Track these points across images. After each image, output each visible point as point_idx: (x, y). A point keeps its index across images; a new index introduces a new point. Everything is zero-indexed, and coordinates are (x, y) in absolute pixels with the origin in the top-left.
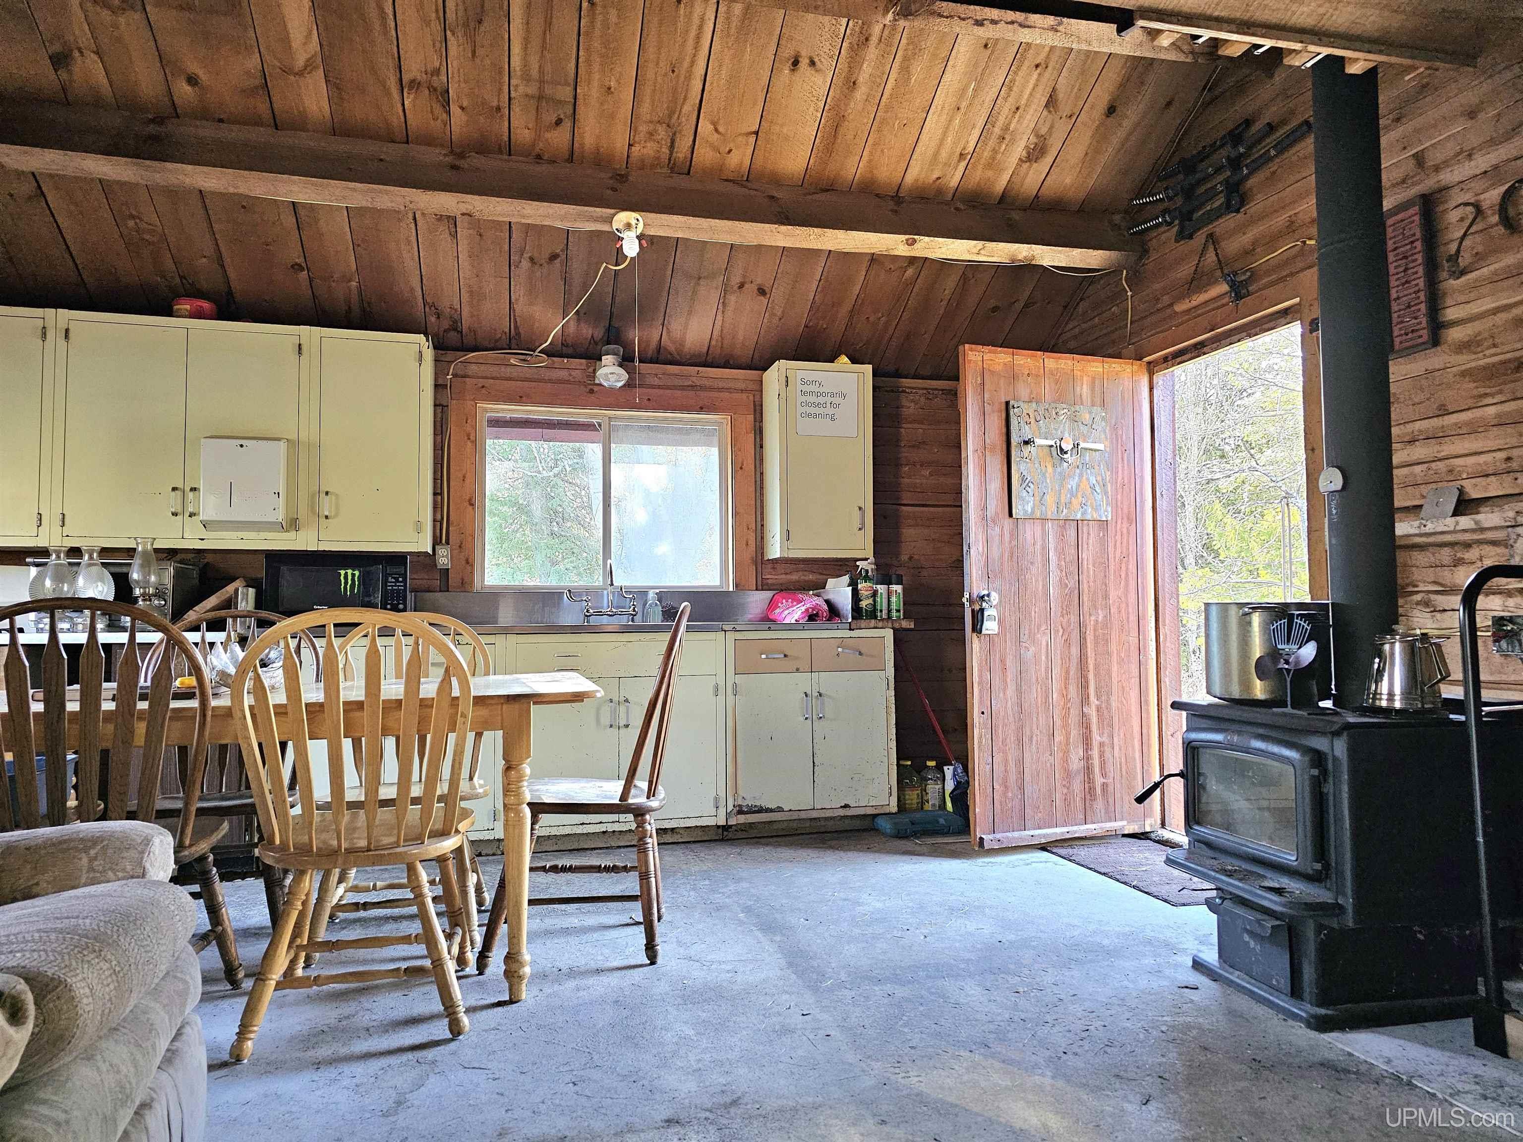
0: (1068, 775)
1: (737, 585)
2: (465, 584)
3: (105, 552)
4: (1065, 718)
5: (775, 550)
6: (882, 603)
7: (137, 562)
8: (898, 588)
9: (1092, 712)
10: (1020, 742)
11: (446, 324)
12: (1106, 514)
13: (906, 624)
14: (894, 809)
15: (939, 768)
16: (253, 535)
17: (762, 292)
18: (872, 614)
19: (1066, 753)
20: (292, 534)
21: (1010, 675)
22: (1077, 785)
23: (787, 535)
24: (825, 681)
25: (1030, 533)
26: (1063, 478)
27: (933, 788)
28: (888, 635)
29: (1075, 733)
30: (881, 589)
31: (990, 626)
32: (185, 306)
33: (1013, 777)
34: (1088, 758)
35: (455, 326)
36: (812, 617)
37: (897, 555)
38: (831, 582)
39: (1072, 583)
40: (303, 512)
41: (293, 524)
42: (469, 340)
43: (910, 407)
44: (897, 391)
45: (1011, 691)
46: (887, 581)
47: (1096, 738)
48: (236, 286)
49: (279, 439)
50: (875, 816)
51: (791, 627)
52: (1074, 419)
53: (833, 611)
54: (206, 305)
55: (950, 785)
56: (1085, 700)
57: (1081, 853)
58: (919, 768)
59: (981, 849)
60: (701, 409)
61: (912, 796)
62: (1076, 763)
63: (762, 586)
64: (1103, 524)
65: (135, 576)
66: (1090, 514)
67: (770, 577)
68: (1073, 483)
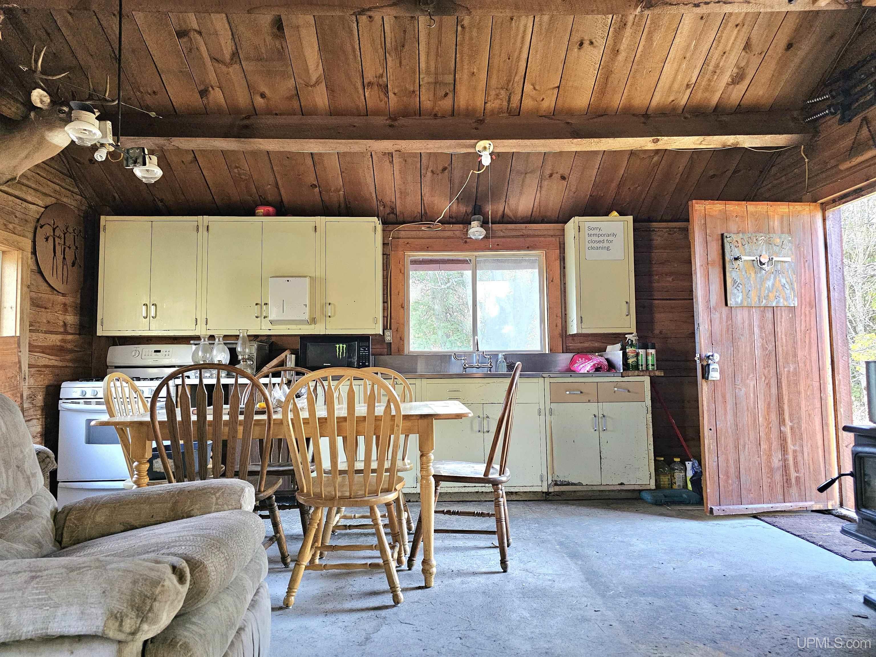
0: (771, 470)
1: (551, 350)
2: (400, 351)
3: (225, 337)
4: (768, 434)
5: (573, 329)
6: (642, 360)
7: (240, 342)
8: (653, 351)
9: (787, 430)
10: (737, 447)
11: (388, 210)
12: (794, 302)
13: (658, 373)
14: (653, 487)
15: (683, 463)
16: (294, 327)
17: (563, 178)
18: (636, 367)
19: (769, 457)
20: (313, 326)
21: (729, 406)
22: (778, 477)
23: (581, 320)
24: (606, 408)
25: (740, 316)
26: (763, 281)
27: (678, 476)
28: (647, 380)
29: (775, 444)
30: (642, 352)
31: (714, 375)
32: (261, 210)
33: (732, 470)
34: (785, 460)
35: (393, 211)
36: (598, 369)
37: (652, 330)
38: (609, 348)
39: (771, 347)
40: (317, 315)
41: (313, 321)
42: (400, 219)
43: (658, 240)
44: (649, 230)
45: (730, 417)
46: (645, 347)
47: (791, 447)
48: (285, 197)
49: (305, 277)
50: (640, 491)
51: (584, 375)
52: (769, 243)
53: (611, 366)
54: (271, 209)
55: (690, 474)
56: (782, 422)
57: (782, 521)
58: (669, 462)
59: (711, 515)
60: (528, 248)
61: (665, 480)
62: (776, 461)
63: (566, 350)
64: (792, 309)
65: (239, 349)
66: (782, 302)
67: (571, 345)
68: (769, 283)
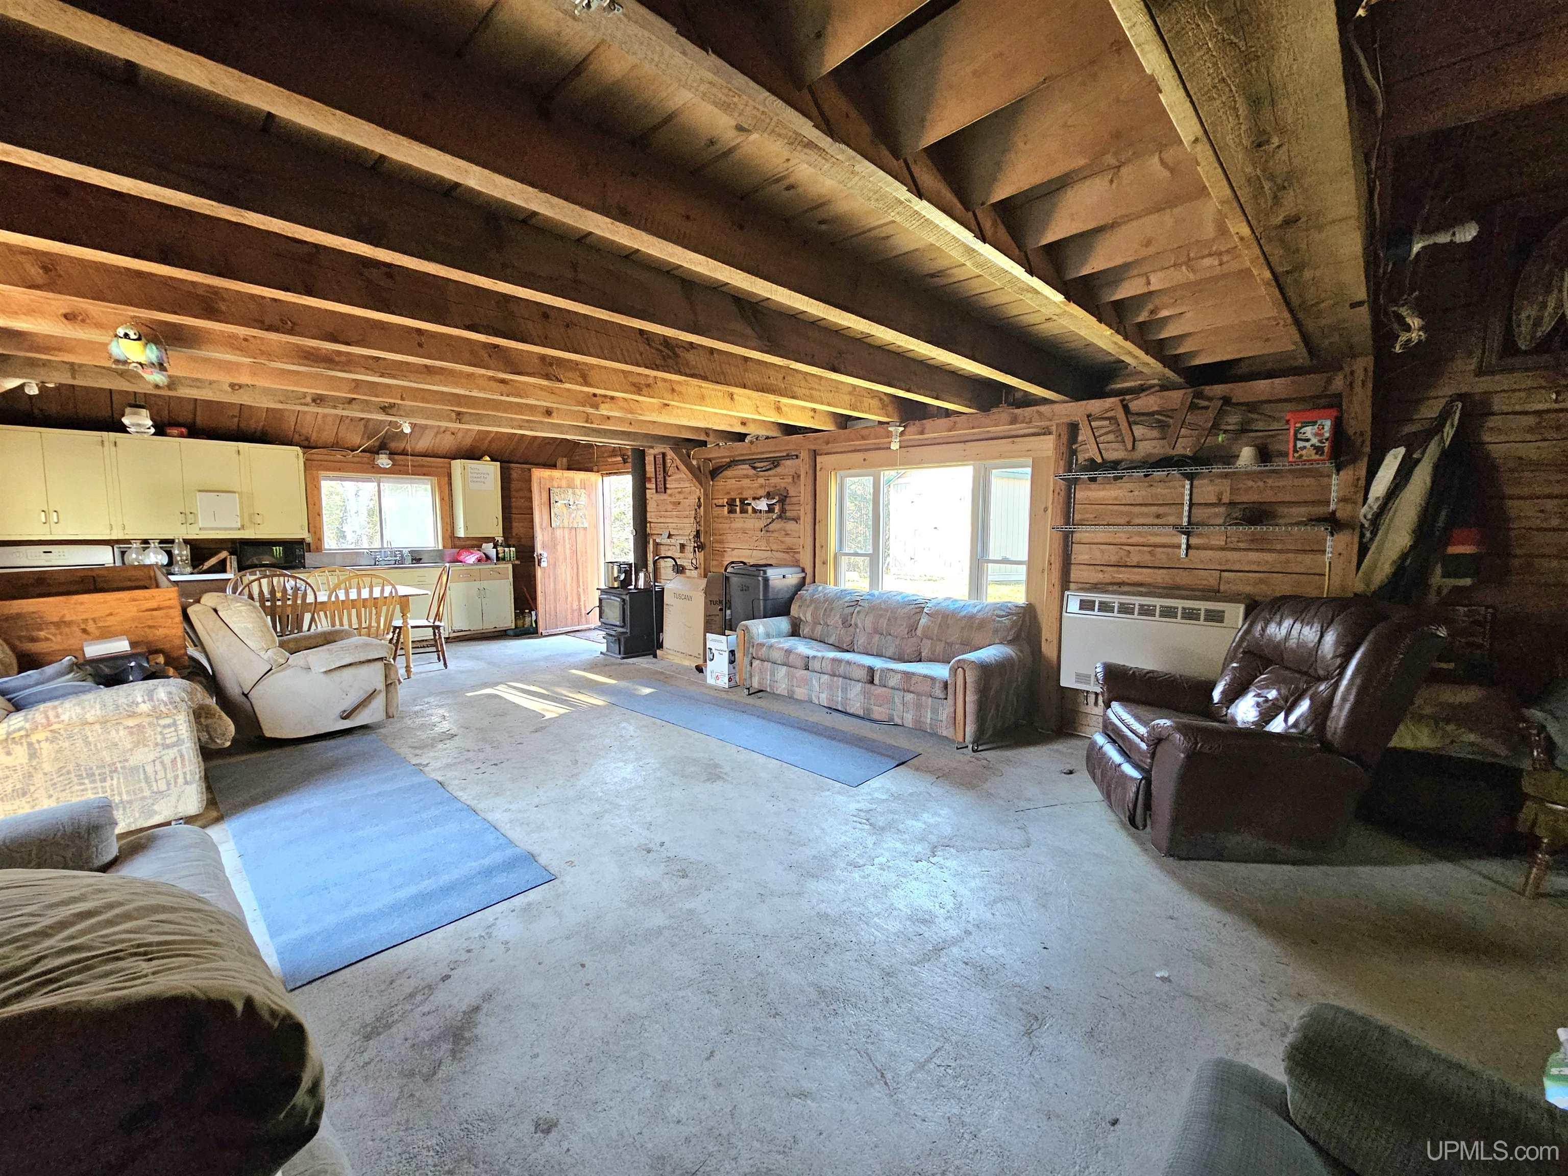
0: (573, 611)
1: (444, 547)
2: (319, 549)
3: (162, 541)
4: (571, 594)
5: (461, 533)
6: (507, 555)
7: (175, 546)
8: (513, 549)
9: (581, 590)
10: (555, 601)
11: (303, 438)
12: (586, 525)
13: (517, 562)
14: (513, 627)
15: (530, 613)
16: (223, 532)
17: (453, 434)
18: (504, 559)
19: (572, 604)
20: (242, 531)
21: (552, 580)
22: (576, 614)
23: (466, 528)
24: (485, 584)
25: (559, 533)
26: (570, 514)
27: (528, 620)
28: (510, 566)
29: (575, 598)
30: (507, 549)
31: (544, 564)
32: (175, 431)
33: (553, 613)
34: (580, 605)
35: (307, 439)
36: (479, 560)
37: (511, 533)
38: (484, 545)
39: (574, 548)
40: (247, 523)
41: (243, 527)
42: (314, 445)
43: (514, 475)
44: (509, 468)
45: (552, 585)
46: (509, 546)
47: (582, 599)
48: (199, 420)
49: (234, 492)
50: (505, 631)
51: (472, 565)
52: (574, 493)
53: (488, 558)
54: (184, 430)
55: (534, 618)
56: (578, 586)
57: (578, 634)
58: (523, 613)
59: (542, 636)
60: (424, 475)
61: (520, 623)
62: (575, 607)
63: (454, 547)
64: (585, 529)
65: (176, 552)
66: (580, 525)
67: (458, 543)
68: (573, 515)
